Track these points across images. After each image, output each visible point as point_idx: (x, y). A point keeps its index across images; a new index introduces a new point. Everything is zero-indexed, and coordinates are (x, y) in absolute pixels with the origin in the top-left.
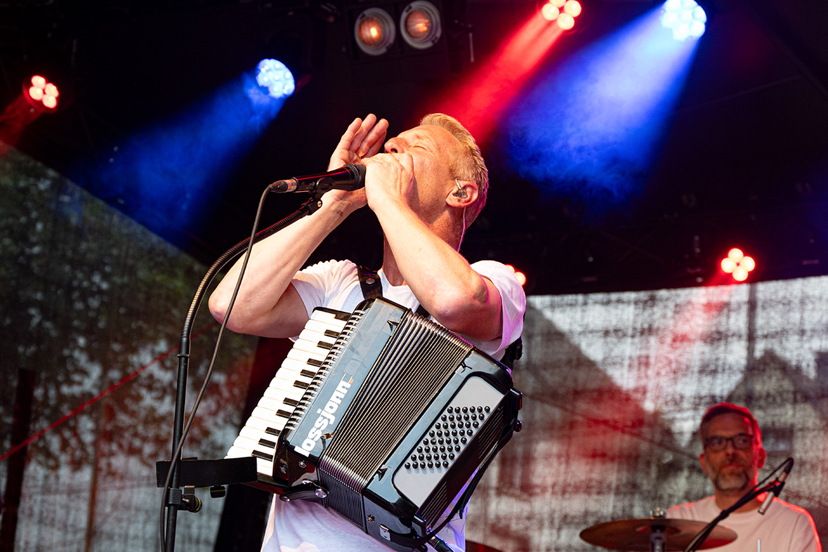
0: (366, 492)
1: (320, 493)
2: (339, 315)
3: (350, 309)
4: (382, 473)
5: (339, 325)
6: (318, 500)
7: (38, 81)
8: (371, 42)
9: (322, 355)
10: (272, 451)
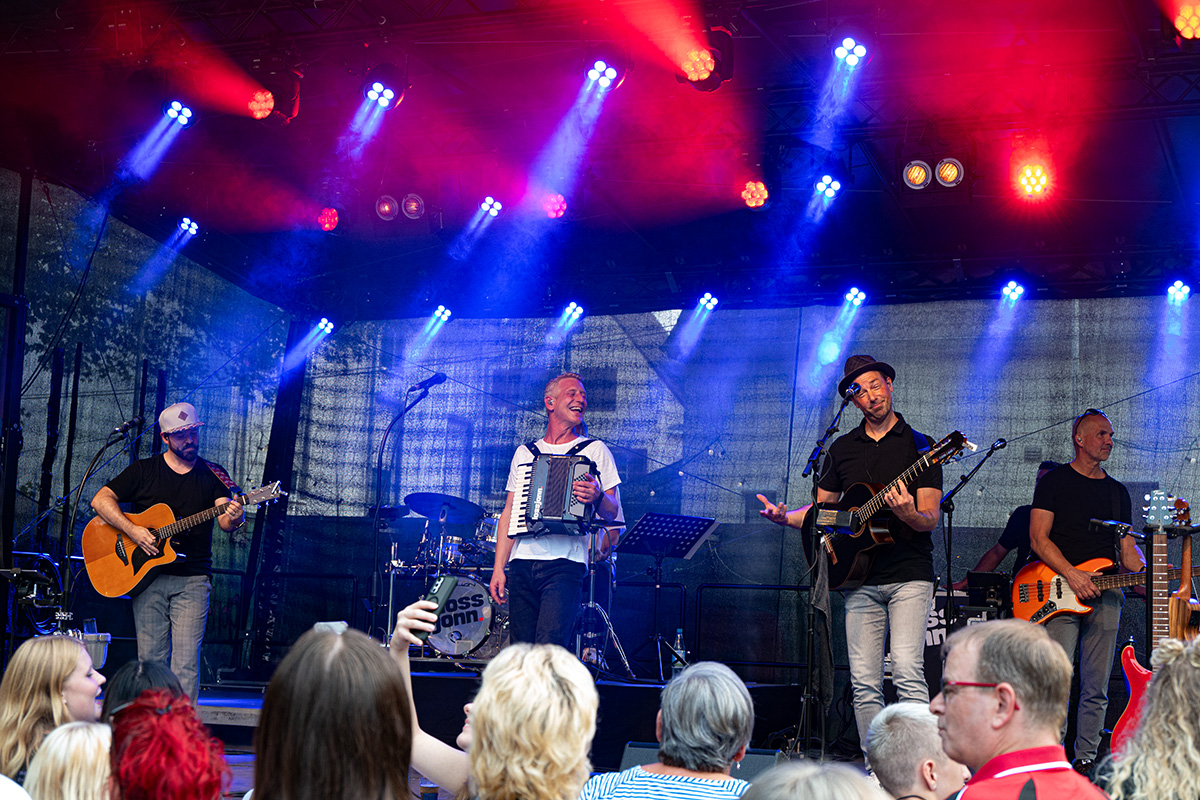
0: (563, 521)
1: (547, 530)
2: (528, 465)
3: (531, 461)
4: (564, 512)
5: (530, 469)
6: (547, 533)
7: (187, 221)
8: (385, 214)
9: (528, 482)
10: (524, 523)
